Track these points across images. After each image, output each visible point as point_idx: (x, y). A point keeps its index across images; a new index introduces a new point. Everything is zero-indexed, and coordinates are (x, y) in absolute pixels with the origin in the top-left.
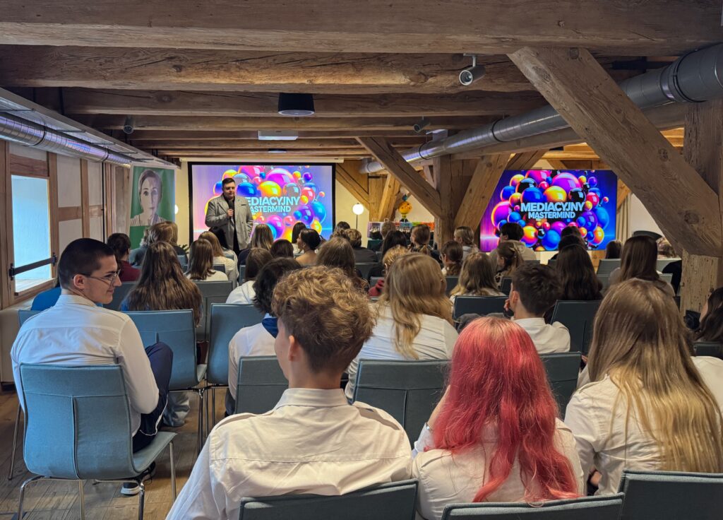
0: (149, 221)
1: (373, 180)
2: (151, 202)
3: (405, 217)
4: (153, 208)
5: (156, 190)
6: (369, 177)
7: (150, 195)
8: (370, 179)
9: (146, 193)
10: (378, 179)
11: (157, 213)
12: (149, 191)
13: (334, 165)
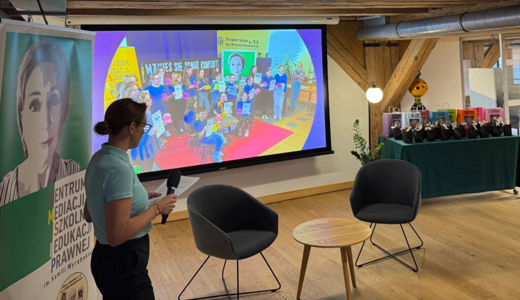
0: (41, 177)
1: (372, 48)
2: (46, 125)
3: (419, 100)
4: (49, 142)
5: (57, 92)
6: (365, 45)
7: (44, 108)
8: (366, 48)
9: (35, 105)
10: (378, 48)
11: (59, 152)
12: (43, 99)
13: (323, 28)
